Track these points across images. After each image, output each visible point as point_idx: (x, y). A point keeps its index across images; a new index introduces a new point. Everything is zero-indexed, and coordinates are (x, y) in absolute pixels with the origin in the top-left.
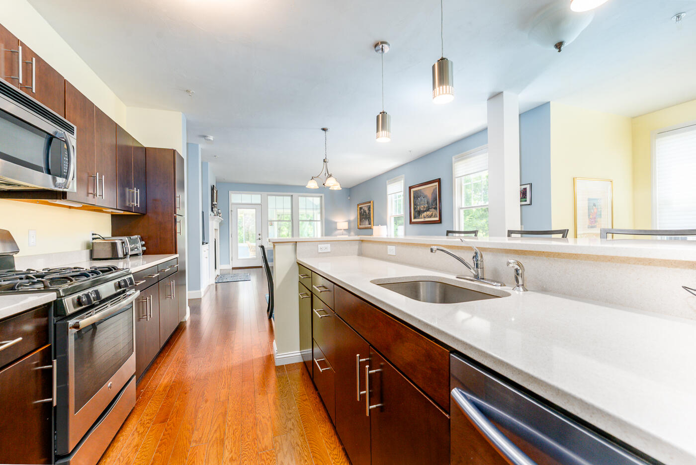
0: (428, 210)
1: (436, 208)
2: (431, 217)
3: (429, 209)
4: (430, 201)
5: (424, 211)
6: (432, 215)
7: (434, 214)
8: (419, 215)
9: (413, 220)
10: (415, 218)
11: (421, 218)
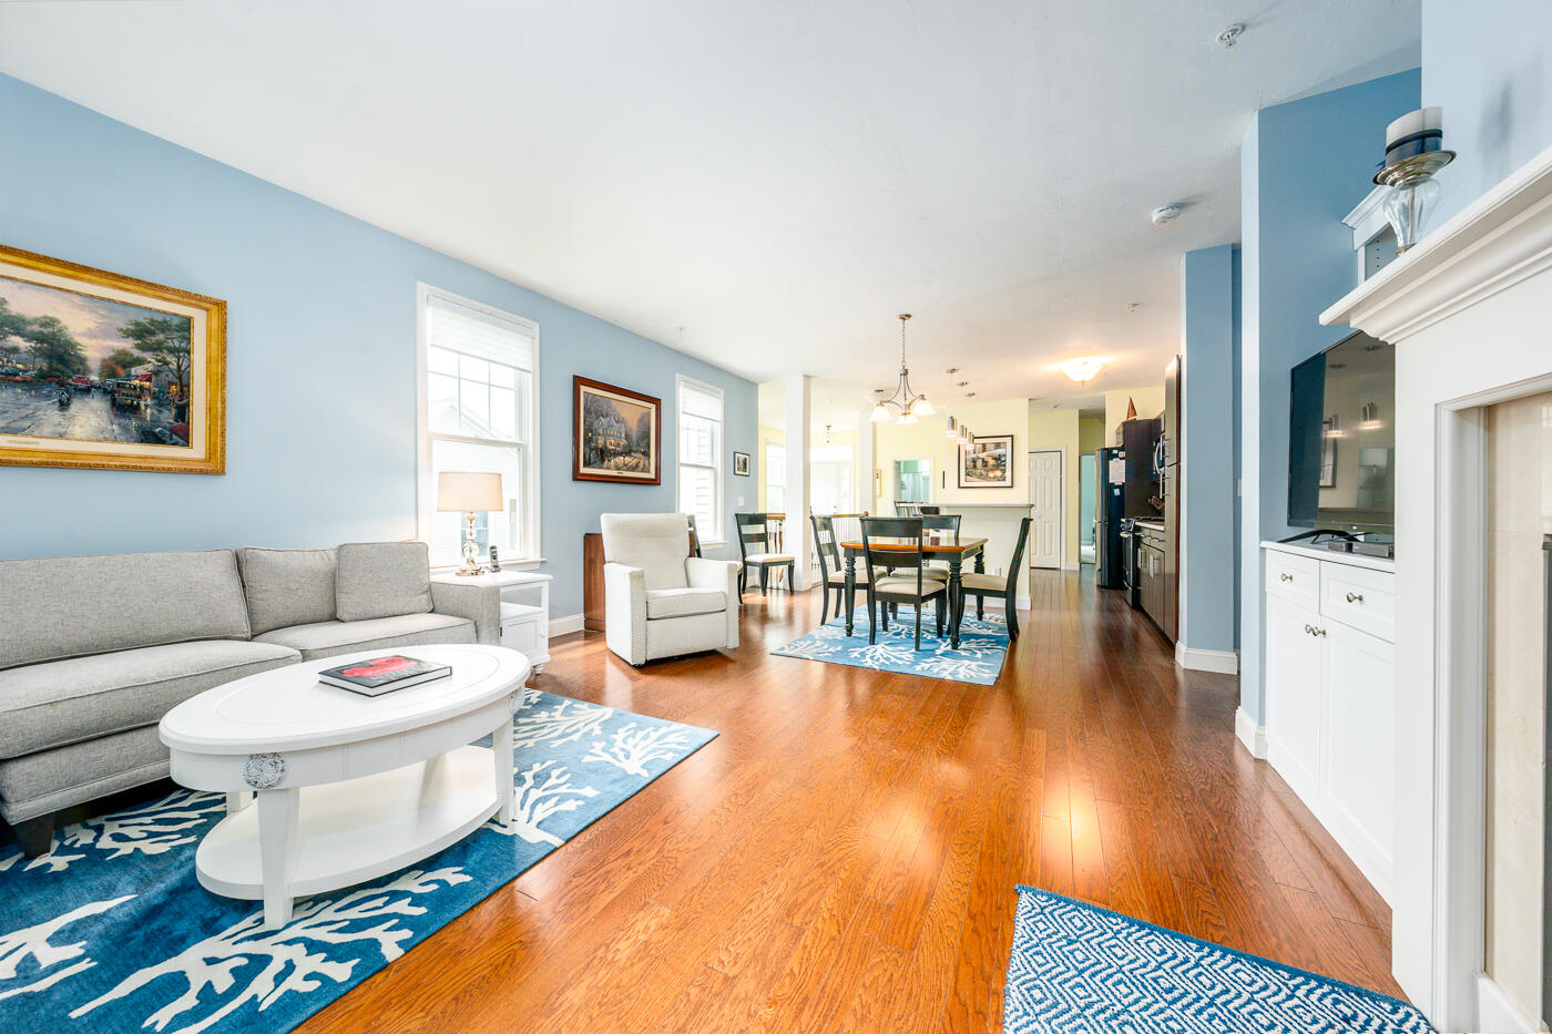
0: (628, 452)
1: (646, 454)
2: (634, 469)
3: (630, 451)
4: (634, 435)
5: (616, 454)
6: (637, 466)
7: (641, 465)
8: (603, 460)
9: (583, 470)
10: (587, 464)
11: (608, 468)
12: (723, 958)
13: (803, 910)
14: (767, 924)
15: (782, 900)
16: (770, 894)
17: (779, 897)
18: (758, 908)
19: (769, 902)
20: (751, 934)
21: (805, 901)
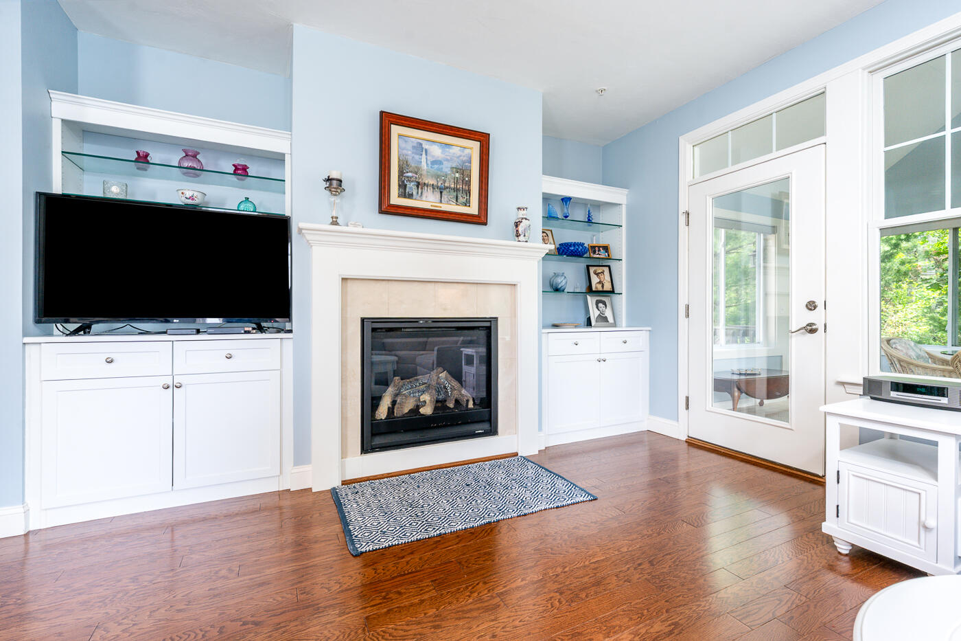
12: (558, 604)
13: (486, 604)
14: (516, 608)
15: (493, 617)
16: (496, 625)
17: (493, 621)
18: (514, 620)
19: (503, 621)
20: (531, 607)
21: (478, 609)
